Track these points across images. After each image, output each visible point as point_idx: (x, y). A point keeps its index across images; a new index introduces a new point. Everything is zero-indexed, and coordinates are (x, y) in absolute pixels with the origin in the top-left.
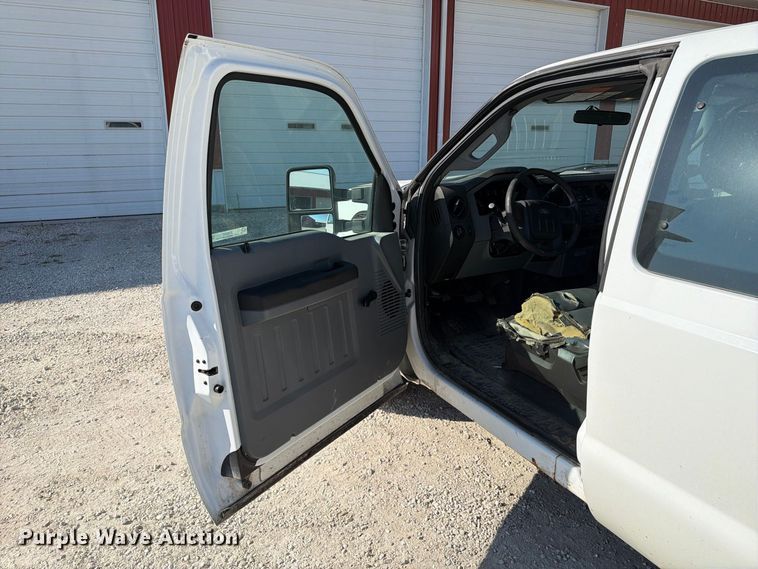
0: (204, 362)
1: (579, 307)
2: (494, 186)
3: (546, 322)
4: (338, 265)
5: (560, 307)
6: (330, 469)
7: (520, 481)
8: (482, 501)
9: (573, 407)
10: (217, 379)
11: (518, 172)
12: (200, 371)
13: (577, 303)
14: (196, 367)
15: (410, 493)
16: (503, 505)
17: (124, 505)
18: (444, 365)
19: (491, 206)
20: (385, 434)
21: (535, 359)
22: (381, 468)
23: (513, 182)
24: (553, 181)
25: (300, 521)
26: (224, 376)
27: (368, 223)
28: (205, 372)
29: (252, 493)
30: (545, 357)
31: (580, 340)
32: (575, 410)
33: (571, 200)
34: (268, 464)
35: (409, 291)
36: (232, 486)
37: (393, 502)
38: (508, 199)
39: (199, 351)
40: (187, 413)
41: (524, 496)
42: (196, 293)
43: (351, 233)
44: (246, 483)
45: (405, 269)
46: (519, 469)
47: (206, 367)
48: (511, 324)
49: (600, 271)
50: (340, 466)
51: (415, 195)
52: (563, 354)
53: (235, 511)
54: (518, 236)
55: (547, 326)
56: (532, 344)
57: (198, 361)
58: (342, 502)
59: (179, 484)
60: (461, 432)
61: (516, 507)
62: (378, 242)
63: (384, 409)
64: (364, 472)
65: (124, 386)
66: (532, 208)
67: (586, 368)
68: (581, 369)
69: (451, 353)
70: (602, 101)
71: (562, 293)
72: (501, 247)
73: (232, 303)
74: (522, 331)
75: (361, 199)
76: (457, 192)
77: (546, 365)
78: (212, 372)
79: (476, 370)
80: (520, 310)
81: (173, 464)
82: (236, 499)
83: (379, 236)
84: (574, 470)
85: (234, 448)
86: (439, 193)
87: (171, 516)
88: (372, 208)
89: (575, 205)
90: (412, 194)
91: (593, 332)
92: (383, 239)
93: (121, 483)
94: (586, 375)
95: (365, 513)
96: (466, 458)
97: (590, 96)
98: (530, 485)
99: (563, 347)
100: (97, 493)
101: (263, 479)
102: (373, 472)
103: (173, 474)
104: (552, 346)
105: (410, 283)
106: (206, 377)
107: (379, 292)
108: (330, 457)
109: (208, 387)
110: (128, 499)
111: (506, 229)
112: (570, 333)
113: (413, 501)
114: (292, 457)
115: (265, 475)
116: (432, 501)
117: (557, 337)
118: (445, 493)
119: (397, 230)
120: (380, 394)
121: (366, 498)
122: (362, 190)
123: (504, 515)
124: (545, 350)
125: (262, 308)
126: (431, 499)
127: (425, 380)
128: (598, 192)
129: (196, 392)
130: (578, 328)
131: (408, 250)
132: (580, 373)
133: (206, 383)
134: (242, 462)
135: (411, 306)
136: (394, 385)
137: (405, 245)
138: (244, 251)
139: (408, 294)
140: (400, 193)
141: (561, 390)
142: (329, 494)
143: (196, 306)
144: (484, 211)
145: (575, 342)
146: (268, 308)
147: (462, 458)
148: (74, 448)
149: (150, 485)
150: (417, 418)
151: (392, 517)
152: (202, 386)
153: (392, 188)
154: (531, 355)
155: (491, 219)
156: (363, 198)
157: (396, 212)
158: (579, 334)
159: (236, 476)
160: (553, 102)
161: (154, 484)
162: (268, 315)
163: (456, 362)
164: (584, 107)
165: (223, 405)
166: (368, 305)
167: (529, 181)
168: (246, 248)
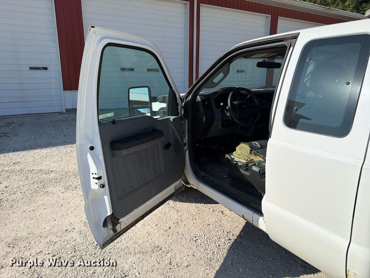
0: (96, 174)
1: (261, 148)
2: (223, 95)
3: (247, 155)
4: (154, 130)
5: (252, 148)
6: (150, 227)
7: (237, 229)
8: (220, 238)
9: (259, 191)
10: (101, 181)
11: (232, 90)
12: (93, 178)
13: (260, 146)
14: (92, 176)
15: (187, 236)
16: (230, 239)
17: (51, 248)
18: (202, 177)
19: (222, 104)
20: (175, 211)
21: (243, 171)
22: (173, 226)
23: (231, 93)
24: (248, 94)
25: (137, 251)
26: (105, 180)
27: (166, 112)
28: (96, 178)
29: (117, 235)
30: (247, 170)
31: (262, 162)
32: (260, 193)
33: (256, 102)
34: (124, 221)
35: (185, 143)
36: (108, 232)
37: (179, 241)
38: (229, 101)
39: (93, 169)
40: (87, 198)
41: (239, 236)
42: (91, 142)
43: (159, 117)
44: (114, 230)
45: (184, 133)
46: (236, 224)
47: (96, 176)
48: (232, 156)
49: (269, 129)
50: (154, 226)
51: (187, 100)
52: (255, 168)
53: (110, 243)
54: (234, 117)
55: (247, 157)
56: (241, 164)
57: (93, 174)
58: (156, 242)
59: (78, 237)
60: (210, 209)
61: (235, 240)
62: (172, 120)
63: (173, 200)
64: (166, 228)
65: (46, 194)
66: (240, 105)
67: (265, 173)
68: (262, 174)
69: (205, 171)
70: (269, 58)
71: (253, 143)
72: (226, 122)
73: (108, 147)
74: (236, 159)
75: (163, 101)
76: (206, 98)
77: (247, 173)
78: (99, 178)
79: (216, 178)
80: (235, 150)
81: (73, 229)
82: (110, 238)
83: (172, 118)
84: (261, 218)
85: (109, 214)
86: (199, 98)
87: (75, 252)
88: (168, 105)
89: (258, 104)
90: (186, 99)
91: (267, 158)
92: (174, 119)
93: (49, 238)
94: (265, 176)
95: (167, 246)
96: (212, 220)
97: (264, 55)
98: (242, 231)
99: (254, 165)
100: (37, 243)
101: (122, 229)
102: (170, 228)
103: (74, 233)
104: (250, 165)
105: (186, 140)
106: (96, 181)
107: (172, 143)
108: (149, 223)
109: (97, 185)
110: (53, 245)
111: (228, 114)
112: (257, 159)
113: (189, 240)
114: (135, 219)
115: (123, 226)
116: (197, 239)
117: (252, 161)
118: (203, 235)
119: (180, 115)
120: (173, 191)
121: (167, 240)
122: (164, 97)
123: (230, 244)
124: (247, 167)
125: (122, 149)
126: (197, 238)
127: (193, 184)
128: (267, 98)
129: (92, 188)
130: (261, 157)
131: (184, 124)
132: (262, 176)
133: (96, 184)
134: (113, 220)
135: (186, 150)
136: (179, 187)
137: (183, 122)
138: (113, 124)
139: (185, 145)
140: (180, 99)
141: (254, 184)
142: (150, 238)
143: (92, 148)
144: (219, 106)
145: (260, 163)
146: (125, 149)
147: (210, 220)
148: (23, 224)
149: (63, 239)
150: (189, 204)
151: (179, 247)
152: (94, 185)
153: (177, 96)
154: (241, 170)
155: (221, 110)
156: (164, 101)
157: (179, 107)
158: (261, 159)
159: (110, 226)
160: (248, 58)
161: (65, 238)
162: (124, 152)
163: (208, 175)
164: (261, 60)
165: (104, 194)
166: (168, 149)
167: (238, 93)
168: (114, 122)
